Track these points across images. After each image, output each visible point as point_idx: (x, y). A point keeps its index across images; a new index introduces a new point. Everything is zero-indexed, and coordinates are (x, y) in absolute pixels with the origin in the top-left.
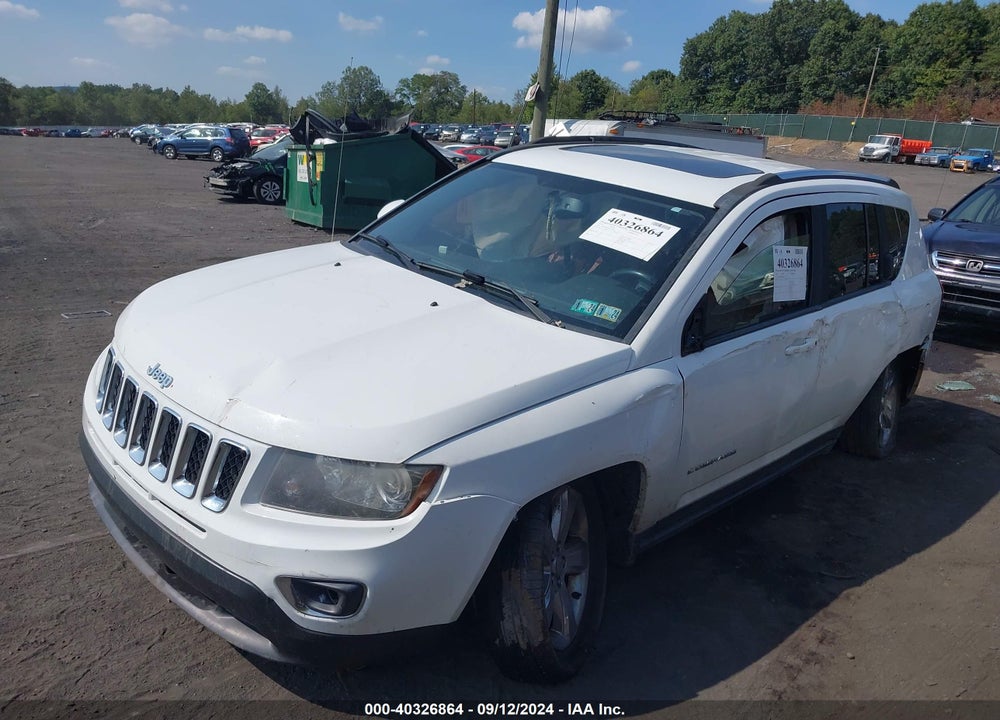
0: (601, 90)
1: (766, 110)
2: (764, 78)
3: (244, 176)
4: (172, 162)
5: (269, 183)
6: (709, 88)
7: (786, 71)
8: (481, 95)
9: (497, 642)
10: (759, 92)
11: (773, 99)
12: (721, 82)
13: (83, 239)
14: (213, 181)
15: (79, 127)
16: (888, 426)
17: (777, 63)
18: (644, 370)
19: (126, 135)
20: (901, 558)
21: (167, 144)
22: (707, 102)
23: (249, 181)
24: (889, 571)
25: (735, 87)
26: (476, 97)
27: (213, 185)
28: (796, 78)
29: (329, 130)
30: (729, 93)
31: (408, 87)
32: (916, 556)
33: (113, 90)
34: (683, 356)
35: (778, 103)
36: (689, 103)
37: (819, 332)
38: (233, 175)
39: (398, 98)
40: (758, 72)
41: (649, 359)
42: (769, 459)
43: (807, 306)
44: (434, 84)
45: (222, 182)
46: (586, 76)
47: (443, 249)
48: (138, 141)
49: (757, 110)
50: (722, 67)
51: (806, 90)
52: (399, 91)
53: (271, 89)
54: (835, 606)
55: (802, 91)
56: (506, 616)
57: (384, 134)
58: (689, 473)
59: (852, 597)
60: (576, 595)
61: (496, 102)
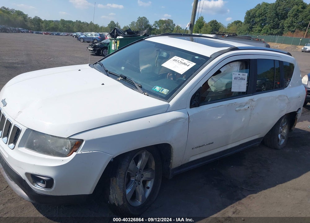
0: (218, 26)
1: (272, 34)
2: (272, 24)
3: (98, 48)
4: (82, 43)
5: (106, 50)
6: (253, 27)
7: (280, 22)
8: (180, 27)
9: (109, 202)
10: (270, 28)
11: (274, 31)
12: (258, 25)
13: (44, 64)
14: (89, 48)
15: (59, 33)
16: (284, 138)
17: (277, 19)
18: (173, 112)
19: (72, 35)
20: (274, 185)
21: (81, 38)
22: (252, 31)
23: (100, 49)
24: (268, 189)
25: (262, 27)
26: (178, 27)
27: (89, 50)
28: (283, 24)
29: (122, 34)
30: (260, 28)
31: (157, 23)
32: (281, 185)
33: (70, 22)
34: (190, 108)
35: (276, 32)
36: (246, 32)
37: (250, 103)
38: (95, 47)
39: (154, 27)
40: (270, 22)
41: (176, 108)
42: (230, 146)
43: (247, 94)
44: (165, 23)
45: (92, 49)
46: (213, 22)
47: (123, 68)
48: (75, 37)
49: (269, 34)
50: (258, 20)
51: (286, 28)
52: (154, 25)
53: (116, 23)
54: (244, 201)
55: (284, 29)
56: (111, 194)
57: (139, 36)
58: (193, 149)
59: (251, 198)
60: (148, 188)
61: (184, 29)
